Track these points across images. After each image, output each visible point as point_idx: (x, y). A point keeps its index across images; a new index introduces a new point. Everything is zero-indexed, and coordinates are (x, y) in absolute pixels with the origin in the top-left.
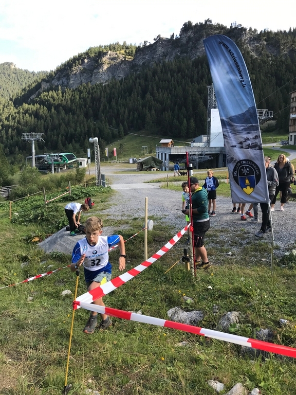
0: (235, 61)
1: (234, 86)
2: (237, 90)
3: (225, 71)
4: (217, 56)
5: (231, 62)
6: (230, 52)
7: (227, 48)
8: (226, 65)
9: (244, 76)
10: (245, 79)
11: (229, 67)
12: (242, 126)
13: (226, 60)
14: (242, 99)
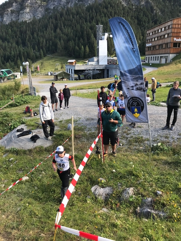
0: (129, 35)
1: (128, 51)
2: (130, 54)
3: (123, 41)
4: (118, 31)
5: (126, 36)
6: (126, 29)
7: (124, 26)
8: (123, 37)
9: (134, 45)
10: (135, 47)
11: (125, 39)
12: (133, 76)
13: (124, 34)
14: (133, 60)
